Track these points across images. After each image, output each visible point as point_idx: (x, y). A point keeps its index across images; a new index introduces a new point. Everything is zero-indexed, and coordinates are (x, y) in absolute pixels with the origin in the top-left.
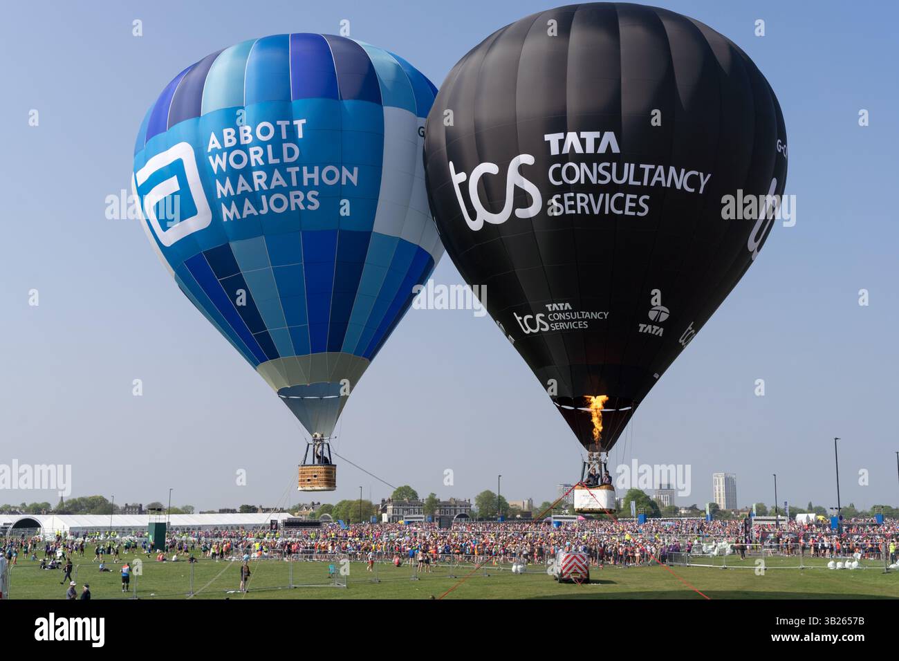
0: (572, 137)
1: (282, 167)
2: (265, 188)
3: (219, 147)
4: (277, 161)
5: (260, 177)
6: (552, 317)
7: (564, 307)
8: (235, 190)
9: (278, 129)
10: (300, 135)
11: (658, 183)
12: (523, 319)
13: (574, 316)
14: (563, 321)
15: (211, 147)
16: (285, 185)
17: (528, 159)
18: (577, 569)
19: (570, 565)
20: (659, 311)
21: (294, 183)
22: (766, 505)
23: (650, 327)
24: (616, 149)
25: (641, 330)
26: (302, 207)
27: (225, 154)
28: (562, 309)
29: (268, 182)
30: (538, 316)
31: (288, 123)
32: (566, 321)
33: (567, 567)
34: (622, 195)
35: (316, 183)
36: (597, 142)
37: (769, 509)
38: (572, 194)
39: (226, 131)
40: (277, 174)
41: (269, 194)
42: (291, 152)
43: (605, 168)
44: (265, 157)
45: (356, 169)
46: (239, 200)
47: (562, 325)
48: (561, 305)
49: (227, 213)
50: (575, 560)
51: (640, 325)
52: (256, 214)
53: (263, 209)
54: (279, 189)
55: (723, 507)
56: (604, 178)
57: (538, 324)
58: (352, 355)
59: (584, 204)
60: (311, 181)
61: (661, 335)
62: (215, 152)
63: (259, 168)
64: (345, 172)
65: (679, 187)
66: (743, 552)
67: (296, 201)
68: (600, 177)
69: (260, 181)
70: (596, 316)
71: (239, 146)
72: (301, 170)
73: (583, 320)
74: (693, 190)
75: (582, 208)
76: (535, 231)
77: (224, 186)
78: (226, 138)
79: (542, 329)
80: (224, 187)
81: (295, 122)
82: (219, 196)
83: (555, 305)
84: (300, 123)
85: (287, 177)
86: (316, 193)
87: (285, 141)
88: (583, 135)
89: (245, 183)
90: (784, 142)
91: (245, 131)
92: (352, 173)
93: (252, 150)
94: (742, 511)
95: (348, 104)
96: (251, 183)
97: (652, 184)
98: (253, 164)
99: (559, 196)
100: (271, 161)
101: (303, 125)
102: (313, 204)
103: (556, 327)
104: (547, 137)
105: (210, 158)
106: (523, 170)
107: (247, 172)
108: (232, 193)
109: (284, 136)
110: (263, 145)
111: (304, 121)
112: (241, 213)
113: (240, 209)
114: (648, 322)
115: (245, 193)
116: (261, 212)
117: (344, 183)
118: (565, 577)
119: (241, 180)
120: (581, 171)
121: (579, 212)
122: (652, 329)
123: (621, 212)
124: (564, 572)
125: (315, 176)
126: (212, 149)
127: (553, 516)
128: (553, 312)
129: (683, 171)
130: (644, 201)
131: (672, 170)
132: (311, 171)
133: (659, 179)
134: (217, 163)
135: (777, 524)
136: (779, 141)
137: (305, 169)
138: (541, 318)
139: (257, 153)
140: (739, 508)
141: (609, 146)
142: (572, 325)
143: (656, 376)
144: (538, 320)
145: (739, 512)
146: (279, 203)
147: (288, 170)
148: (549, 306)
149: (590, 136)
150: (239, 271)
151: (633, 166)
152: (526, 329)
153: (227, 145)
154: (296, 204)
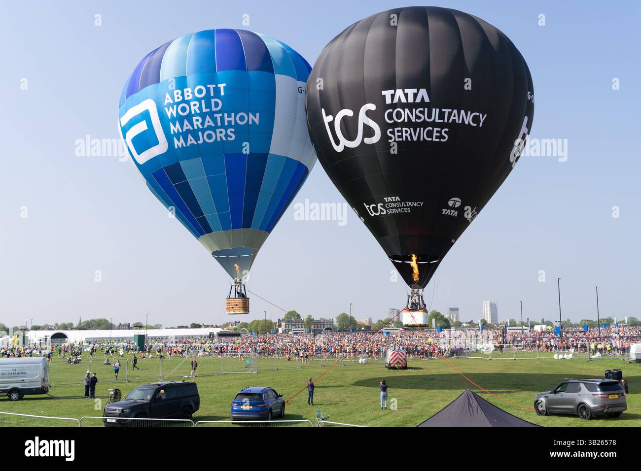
0: (399, 93)
1: (211, 114)
2: (201, 127)
3: (172, 102)
4: (208, 110)
5: (197, 120)
6: (388, 206)
7: (395, 199)
8: (182, 129)
11: (454, 121)
12: (370, 206)
13: (401, 205)
14: (395, 208)
15: (166, 102)
17: (372, 107)
18: (399, 360)
19: (395, 358)
20: (455, 201)
22: (515, 320)
23: (449, 211)
24: (427, 100)
25: (443, 213)
26: (224, 139)
27: (175, 106)
28: (394, 200)
29: (203, 124)
30: (379, 205)
31: (214, 86)
32: (397, 208)
33: (393, 360)
34: (431, 128)
36: (415, 95)
37: (517, 323)
38: (400, 129)
40: (208, 118)
41: (203, 131)
42: (217, 105)
43: (420, 112)
44: (200, 108)
45: (258, 115)
46: (185, 135)
47: (394, 211)
48: (394, 198)
49: (178, 143)
50: (398, 355)
51: (443, 210)
52: (195, 143)
53: (200, 140)
55: (489, 322)
56: (420, 118)
57: (379, 210)
58: (258, 230)
59: (407, 135)
60: (229, 122)
61: (456, 216)
62: (169, 105)
63: (196, 114)
64: (251, 116)
65: (467, 123)
66: (501, 349)
67: (221, 135)
68: (417, 117)
69: (197, 123)
70: (416, 204)
73: (407, 207)
74: (475, 125)
75: (406, 137)
76: (377, 152)
77: (175, 126)
78: (176, 96)
79: (382, 213)
81: (219, 86)
83: (389, 198)
84: (222, 86)
85: (214, 120)
86: (233, 130)
88: (406, 91)
90: (532, 93)
92: (255, 117)
93: (192, 104)
94: (501, 324)
95: (252, 73)
96: (192, 125)
97: (450, 121)
99: (391, 130)
100: (204, 110)
101: (224, 87)
102: (231, 137)
103: (390, 212)
104: (384, 93)
105: (166, 109)
106: (369, 113)
108: (180, 131)
110: (199, 100)
111: (225, 85)
112: (186, 143)
113: (186, 140)
114: (448, 208)
115: (188, 131)
116: (199, 142)
117: (250, 123)
118: (392, 366)
120: (405, 114)
121: (404, 139)
122: (451, 212)
123: (430, 139)
124: (391, 362)
125: (232, 119)
126: (167, 103)
127: (384, 328)
128: (388, 202)
129: (469, 113)
130: (445, 132)
131: (463, 112)
132: (229, 116)
133: (454, 118)
134: (170, 112)
135: (523, 332)
136: (529, 92)
138: (381, 206)
139: (195, 105)
140: (499, 322)
141: (423, 98)
142: (401, 211)
143: (453, 241)
144: (379, 207)
145: (499, 324)
146: (210, 137)
147: (215, 115)
148: (386, 199)
149: (411, 92)
150: (186, 179)
151: (438, 110)
152: (372, 213)
153: (177, 100)
154: (220, 137)
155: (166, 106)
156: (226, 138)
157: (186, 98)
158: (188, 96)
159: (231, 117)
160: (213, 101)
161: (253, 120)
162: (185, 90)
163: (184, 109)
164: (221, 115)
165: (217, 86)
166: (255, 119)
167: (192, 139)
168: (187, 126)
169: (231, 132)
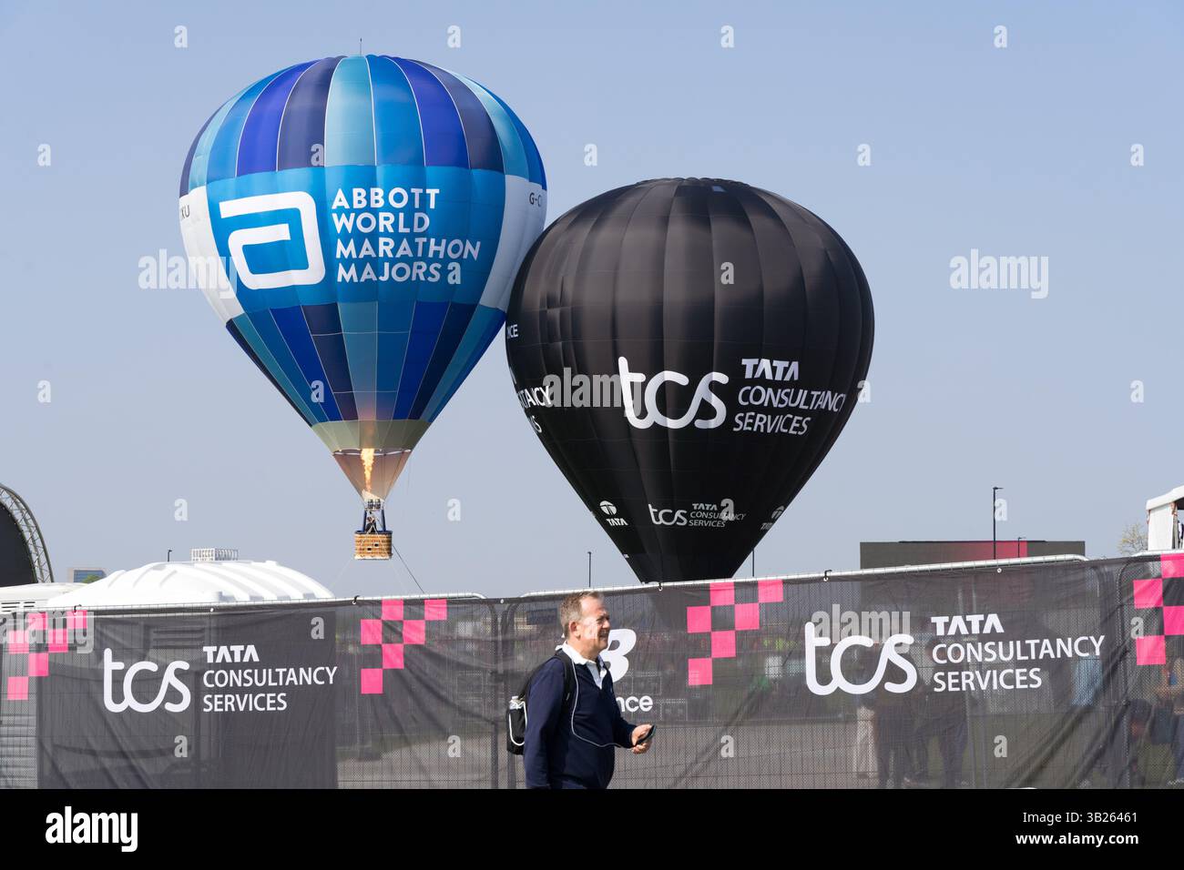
1: (411, 237)
2: (390, 255)
4: (408, 230)
5: (386, 244)
9: (411, 196)
10: (432, 206)
16: (411, 255)
21: (420, 254)
26: (422, 278)
27: (353, 215)
29: (394, 251)
31: (421, 191)
35: (441, 256)
39: (356, 191)
40: (405, 243)
41: (393, 262)
42: (421, 222)
44: (395, 225)
45: (478, 244)
54: (404, 259)
60: (436, 253)
64: (469, 245)
69: (385, 248)
71: (368, 209)
72: (429, 241)
78: (356, 199)
80: (346, 248)
81: (428, 191)
82: (338, 256)
84: (433, 192)
85: (414, 246)
86: (439, 266)
87: (418, 210)
89: (370, 248)
91: (376, 194)
92: (474, 248)
93: (382, 215)
98: (381, 230)
100: (402, 229)
101: (436, 194)
102: (433, 276)
107: (374, 237)
108: (354, 256)
109: (417, 206)
110: (396, 212)
111: (437, 191)
112: (359, 277)
116: (381, 278)
119: (367, 244)
125: (442, 249)
132: (438, 244)
137: (433, 241)
139: (387, 219)
147: (417, 240)
153: (356, 206)
155: (335, 211)
156: (426, 278)
157: (373, 205)
158: (377, 201)
159: (440, 245)
160: (417, 215)
161: (469, 252)
162: (373, 190)
163: (366, 223)
164: (425, 240)
165: (425, 191)
166: (472, 250)
167: (372, 272)
168: (367, 250)
169: (436, 268)
